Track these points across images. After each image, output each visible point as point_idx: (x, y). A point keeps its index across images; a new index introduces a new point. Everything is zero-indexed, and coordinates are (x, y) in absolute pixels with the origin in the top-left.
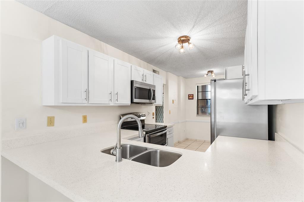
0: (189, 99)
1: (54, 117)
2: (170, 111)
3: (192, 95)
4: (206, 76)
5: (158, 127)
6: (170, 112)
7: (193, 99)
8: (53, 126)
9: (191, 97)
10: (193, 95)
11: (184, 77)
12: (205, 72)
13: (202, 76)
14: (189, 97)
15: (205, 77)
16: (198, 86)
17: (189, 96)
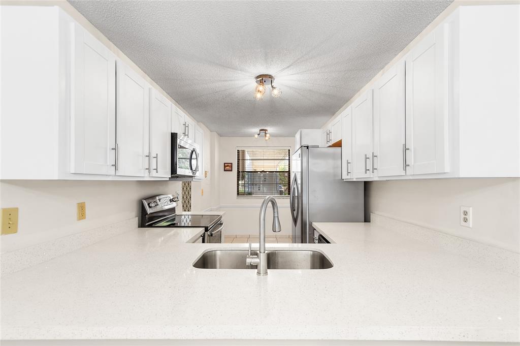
0: (225, 170)
1: (17, 209)
2: (202, 190)
3: (229, 165)
4: (256, 136)
5: (185, 221)
6: (202, 192)
7: (232, 171)
8: (16, 232)
9: (228, 168)
10: (232, 164)
11: (219, 134)
12: (256, 130)
13: (252, 135)
14: (225, 167)
15: (256, 138)
16: (238, 151)
17: (225, 165)
